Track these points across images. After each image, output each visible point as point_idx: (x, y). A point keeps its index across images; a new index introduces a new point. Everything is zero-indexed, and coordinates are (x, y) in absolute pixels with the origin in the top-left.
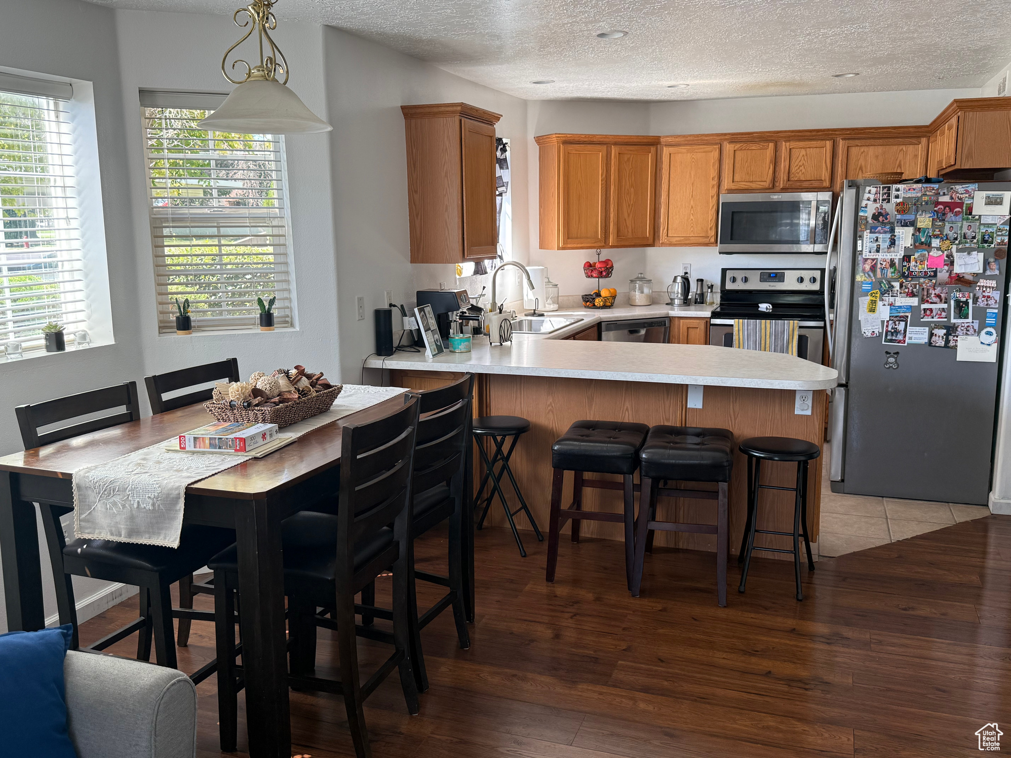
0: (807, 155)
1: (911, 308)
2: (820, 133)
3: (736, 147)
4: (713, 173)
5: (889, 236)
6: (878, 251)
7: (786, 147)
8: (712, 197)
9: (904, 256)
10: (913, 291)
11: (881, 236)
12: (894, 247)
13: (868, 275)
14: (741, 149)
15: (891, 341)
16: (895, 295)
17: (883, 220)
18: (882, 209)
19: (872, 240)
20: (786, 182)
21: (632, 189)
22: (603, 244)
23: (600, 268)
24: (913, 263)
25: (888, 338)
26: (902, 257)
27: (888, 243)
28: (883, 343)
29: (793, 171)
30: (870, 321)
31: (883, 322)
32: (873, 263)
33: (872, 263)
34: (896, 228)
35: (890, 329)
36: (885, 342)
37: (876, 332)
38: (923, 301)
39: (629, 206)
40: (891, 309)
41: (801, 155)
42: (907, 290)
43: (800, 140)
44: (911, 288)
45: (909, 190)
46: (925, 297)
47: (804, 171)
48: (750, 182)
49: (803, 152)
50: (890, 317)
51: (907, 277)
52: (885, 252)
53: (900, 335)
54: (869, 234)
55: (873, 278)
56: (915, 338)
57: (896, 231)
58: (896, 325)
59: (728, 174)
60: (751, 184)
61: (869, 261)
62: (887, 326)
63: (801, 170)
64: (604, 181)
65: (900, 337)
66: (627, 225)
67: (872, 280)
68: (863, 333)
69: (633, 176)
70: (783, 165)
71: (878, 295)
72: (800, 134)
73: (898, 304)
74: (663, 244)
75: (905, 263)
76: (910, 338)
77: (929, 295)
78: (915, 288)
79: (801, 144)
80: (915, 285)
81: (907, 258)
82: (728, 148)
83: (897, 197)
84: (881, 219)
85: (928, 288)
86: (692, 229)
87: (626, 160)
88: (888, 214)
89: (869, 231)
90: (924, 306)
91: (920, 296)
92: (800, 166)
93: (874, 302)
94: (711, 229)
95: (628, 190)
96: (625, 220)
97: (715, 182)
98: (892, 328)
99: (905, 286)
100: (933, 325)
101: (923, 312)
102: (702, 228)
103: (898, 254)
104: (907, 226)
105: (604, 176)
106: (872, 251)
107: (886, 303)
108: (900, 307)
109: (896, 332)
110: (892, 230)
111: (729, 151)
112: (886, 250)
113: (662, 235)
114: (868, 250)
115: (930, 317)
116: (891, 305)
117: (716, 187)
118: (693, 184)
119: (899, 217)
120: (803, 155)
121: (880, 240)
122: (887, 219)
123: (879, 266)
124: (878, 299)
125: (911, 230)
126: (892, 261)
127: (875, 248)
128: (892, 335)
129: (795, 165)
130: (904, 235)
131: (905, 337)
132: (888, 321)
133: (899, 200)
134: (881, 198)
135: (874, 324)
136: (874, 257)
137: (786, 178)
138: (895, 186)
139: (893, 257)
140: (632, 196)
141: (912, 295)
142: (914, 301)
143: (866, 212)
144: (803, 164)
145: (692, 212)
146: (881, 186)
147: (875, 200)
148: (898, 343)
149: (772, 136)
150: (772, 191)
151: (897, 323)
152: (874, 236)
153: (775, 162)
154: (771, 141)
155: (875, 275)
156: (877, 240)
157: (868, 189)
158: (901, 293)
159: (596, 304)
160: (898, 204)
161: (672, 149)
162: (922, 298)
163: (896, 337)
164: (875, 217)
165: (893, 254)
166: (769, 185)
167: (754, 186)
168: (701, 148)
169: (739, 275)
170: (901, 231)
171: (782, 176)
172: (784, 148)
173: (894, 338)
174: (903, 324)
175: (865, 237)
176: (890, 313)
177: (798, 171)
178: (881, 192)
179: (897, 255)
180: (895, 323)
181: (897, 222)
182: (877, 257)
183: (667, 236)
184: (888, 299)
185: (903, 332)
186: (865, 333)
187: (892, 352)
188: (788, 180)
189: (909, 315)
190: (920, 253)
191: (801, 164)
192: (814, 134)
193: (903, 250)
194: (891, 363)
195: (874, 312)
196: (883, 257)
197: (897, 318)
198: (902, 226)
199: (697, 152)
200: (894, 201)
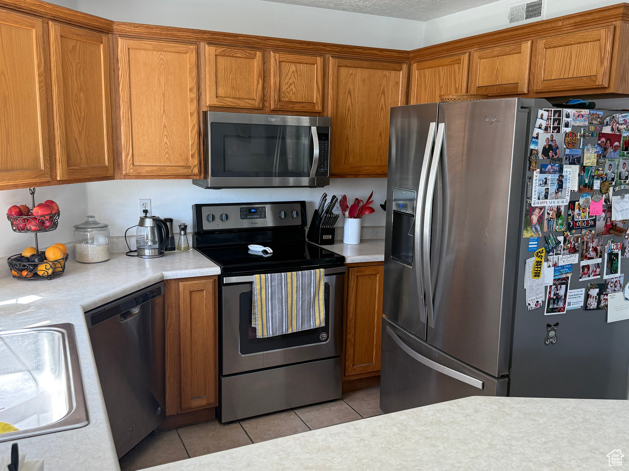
0: (297, 72)
1: (572, 267)
2: (311, 47)
3: (218, 51)
4: (190, 82)
5: (557, 176)
6: (546, 197)
7: (275, 59)
8: (192, 114)
9: (570, 202)
10: (574, 247)
11: (549, 176)
12: (561, 192)
13: (536, 229)
14: (224, 55)
15: (553, 310)
16: (559, 252)
17: (553, 156)
18: (552, 141)
19: (541, 182)
20: (278, 102)
21: (82, 95)
22: (49, 179)
23: (43, 216)
24: (577, 211)
25: (551, 307)
26: (567, 204)
27: (555, 187)
28: (545, 314)
29: (283, 90)
30: (534, 289)
31: (546, 287)
32: (541, 213)
33: (539, 213)
34: (564, 166)
35: (552, 296)
36: (547, 312)
37: (540, 302)
38: (583, 257)
39: (79, 119)
40: (555, 271)
41: (291, 71)
42: (569, 245)
43: (290, 52)
44: (573, 242)
45: (579, 116)
46: (585, 251)
47: (294, 90)
48: (236, 98)
49: (293, 68)
50: (554, 280)
51: (572, 228)
52: (553, 199)
53: (561, 301)
54: (538, 175)
55: (540, 233)
56: (574, 303)
57: (564, 170)
58: (557, 290)
59: (210, 86)
60: (238, 102)
61: (537, 211)
62: (550, 293)
63: (292, 90)
64: (42, 78)
65: (561, 304)
66: (79, 149)
67: (539, 235)
68: (527, 305)
69: (82, 74)
70: (273, 80)
71: (543, 254)
72: (290, 45)
73: (561, 263)
74: (127, 176)
75: (570, 212)
76: (569, 304)
77: (588, 248)
78: (577, 242)
79: (291, 57)
80: (578, 238)
81: (572, 205)
82: (208, 51)
83: (567, 125)
84: (551, 153)
85: (588, 240)
86: (167, 156)
87: (71, 49)
88: (557, 148)
89: (538, 170)
90: (584, 263)
91: (580, 251)
92: (291, 85)
93: (539, 264)
94: (193, 156)
95: (76, 95)
96: (76, 140)
97: (194, 95)
98: (554, 295)
99: (569, 241)
100: (589, 285)
101: (581, 269)
102: (180, 155)
103: (565, 200)
104: (574, 164)
105: (42, 69)
106: (541, 197)
107: (551, 264)
108: (563, 267)
109: (558, 298)
110: (561, 170)
111: (209, 55)
112: (554, 195)
113: (126, 164)
114: (536, 196)
115: (587, 275)
116: (555, 265)
117: (195, 102)
118: (163, 94)
119: (568, 152)
120: (293, 72)
121: (549, 182)
122: (556, 154)
123: (546, 215)
124: (543, 260)
125: (576, 168)
126: (558, 208)
127: (544, 193)
128: (554, 303)
129: (285, 82)
130: (571, 176)
131: (565, 303)
132: (551, 286)
133: (568, 130)
134: (552, 126)
135: (538, 292)
136: (543, 205)
137: (277, 98)
138: (566, 111)
139: (560, 204)
140: (83, 104)
141: (573, 250)
142: (574, 259)
143: (536, 143)
144: (294, 82)
145: (165, 133)
146: (553, 110)
147: (546, 129)
148: (559, 311)
149: (260, 43)
150: (261, 111)
151: (559, 286)
152: (544, 176)
153: (264, 76)
154: (258, 49)
155: (542, 229)
156: (546, 183)
157: (540, 112)
158: (564, 250)
159: (40, 273)
160: (566, 134)
161: (132, 43)
162: (582, 254)
163: (557, 305)
164: (546, 151)
165: (560, 200)
166: (259, 104)
167: (242, 104)
168: (172, 47)
169: (217, 212)
170: (568, 170)
171: (273, 95)
172: (272, 60)
173: (555, 306)
174: (564, 287)
175: (535, 178)
176: (555, 276)
177: (289, 90)
178: (552, 118)
179: (564, 202)
180: (557, 287)
181: (566, 159)
182: (545, 205)
183: (133, 165)
184: (553, 258)
185: (563, 297)
186: (529, 304)
187: (552, 324)
188: (280, 101)
189: (569, 275)
190: (585, 197)
191: (291, 81)
192: (304, 46)
193: (569, 194)
194: (551, 338)
195: (539, 276)
196: (551, 205)
197: (560, 282)
198: (570, 164)
199: (166, 51)
200: (564, 130)
